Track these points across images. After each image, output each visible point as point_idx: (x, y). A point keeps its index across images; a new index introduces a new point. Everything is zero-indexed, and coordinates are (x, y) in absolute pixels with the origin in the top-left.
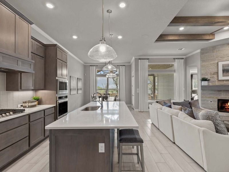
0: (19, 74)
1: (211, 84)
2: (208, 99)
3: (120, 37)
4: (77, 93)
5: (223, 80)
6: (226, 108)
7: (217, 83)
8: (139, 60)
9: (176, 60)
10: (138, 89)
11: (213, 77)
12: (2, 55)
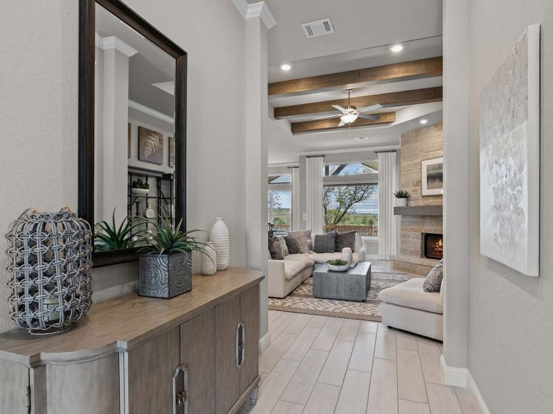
1: (412, 204)
2: (408, 233)
5: (429, 196)
6: (436, 251)
7: (421, 203)
8: (307, 159)
9: (379, 154)
10: (304, 214)
11: (416, 190)
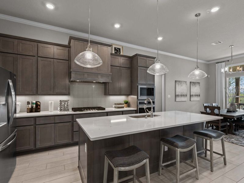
0: (108, 84)
3: (215, 10)
4: (190, 101)
12: (87, 73)
